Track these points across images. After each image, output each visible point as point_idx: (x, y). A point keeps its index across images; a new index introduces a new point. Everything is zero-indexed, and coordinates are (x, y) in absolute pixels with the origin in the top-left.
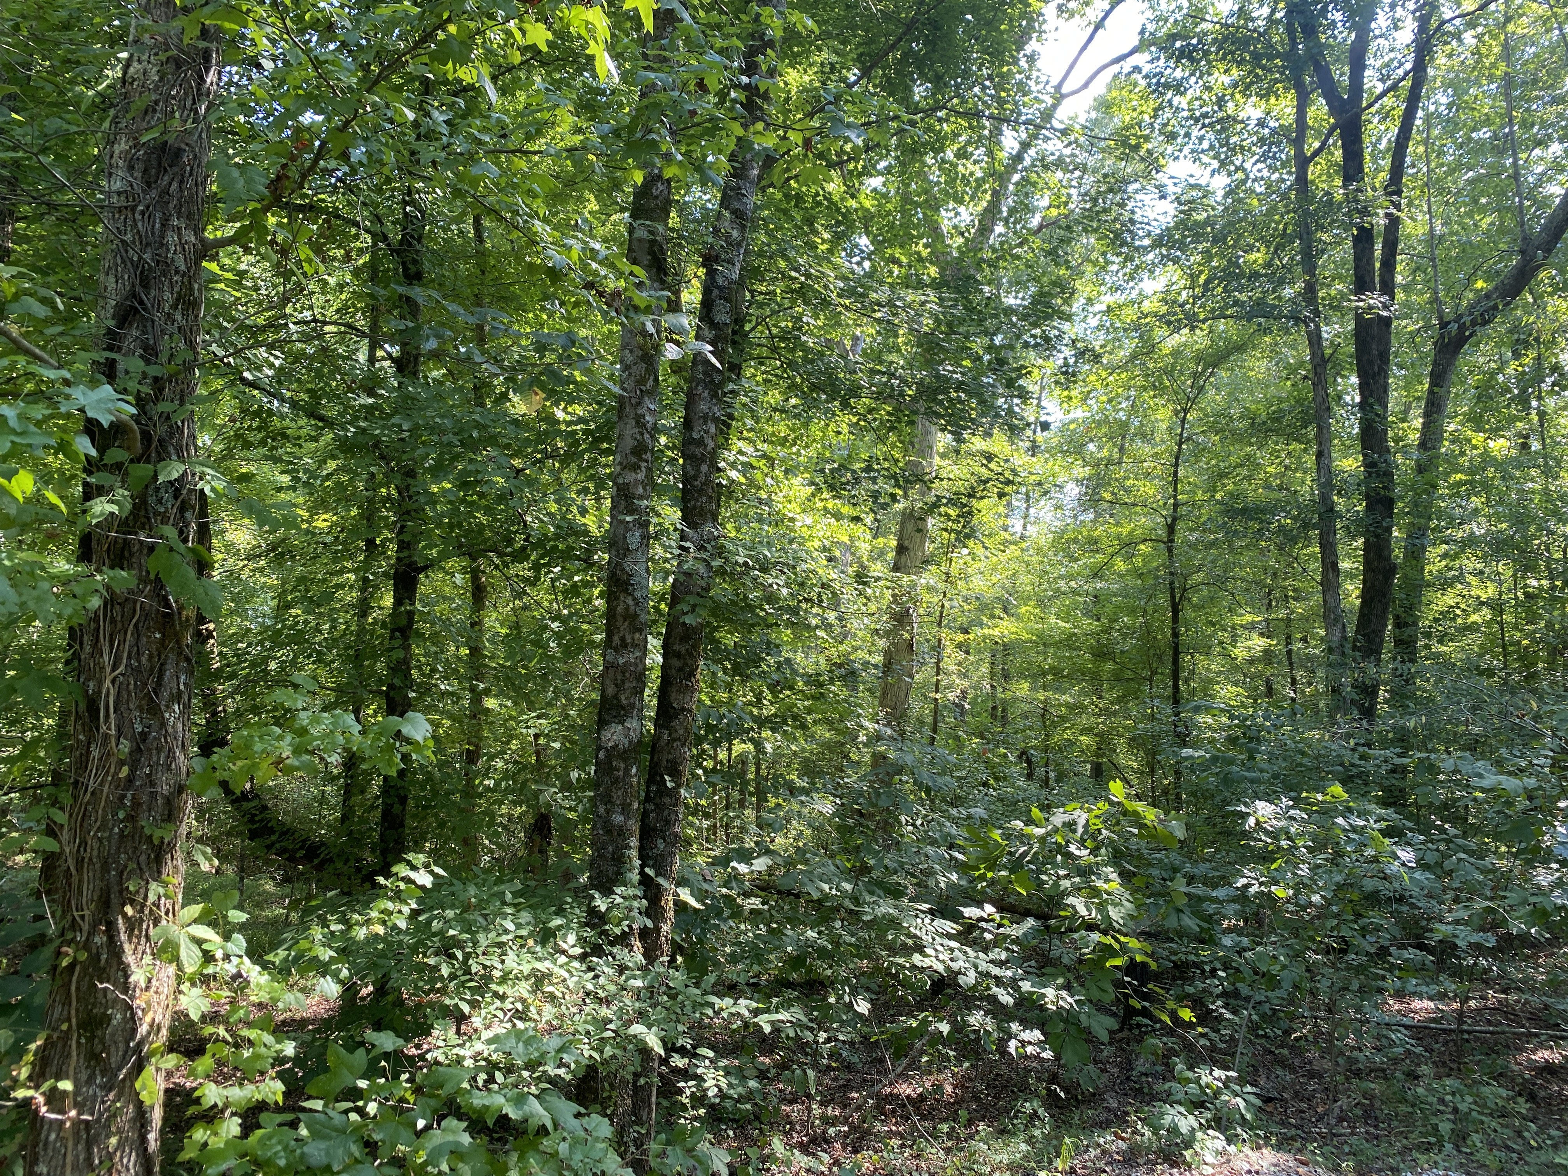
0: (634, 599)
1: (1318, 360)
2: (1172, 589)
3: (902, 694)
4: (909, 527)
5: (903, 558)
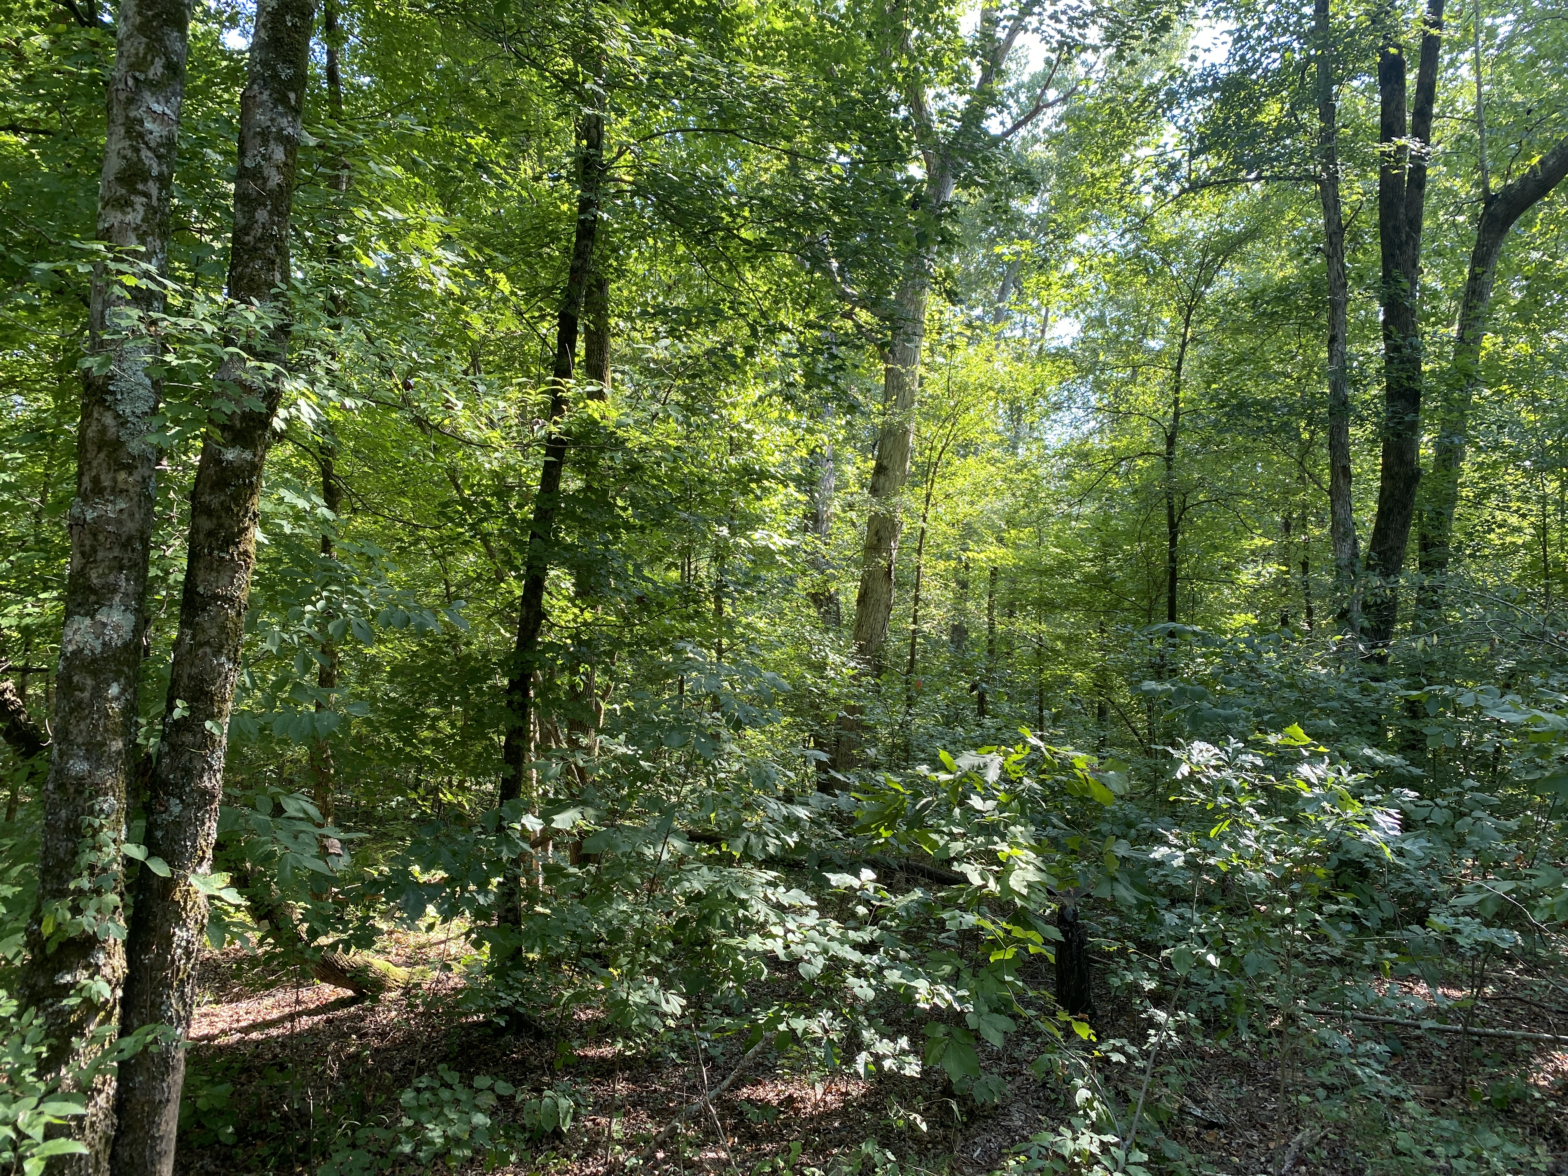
0: (117, 416)
1: (1334, 227)
2: (1171, 508)
3: (879, 627)
4: (889, 445)
5: (882, 479)
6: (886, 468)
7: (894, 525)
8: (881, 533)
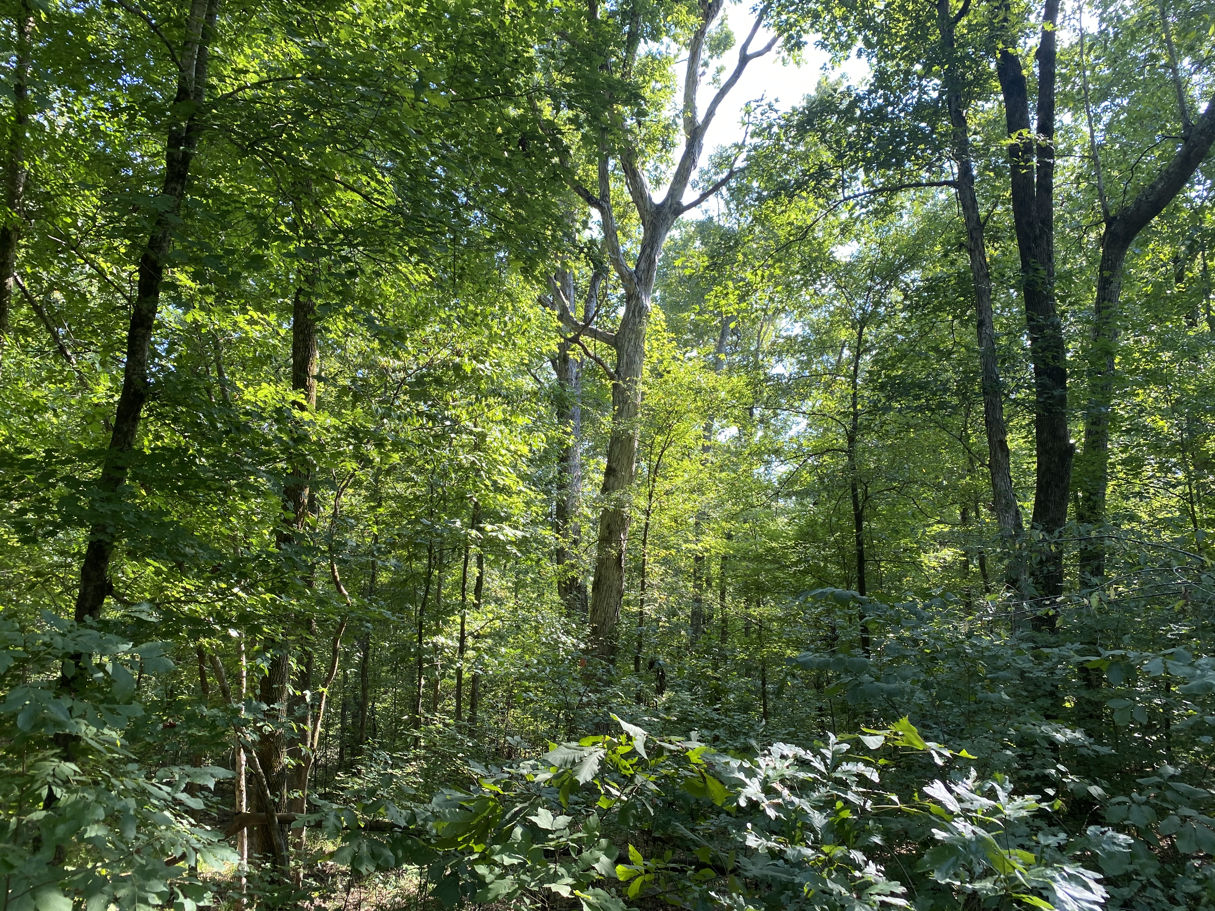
1: (973, 224)
2: (855, 497)
3: (611, 610)
4: (617, 450)
5: (612, 479)
6: (614, 470)
7: (623, 520)
8: (612, 526)
